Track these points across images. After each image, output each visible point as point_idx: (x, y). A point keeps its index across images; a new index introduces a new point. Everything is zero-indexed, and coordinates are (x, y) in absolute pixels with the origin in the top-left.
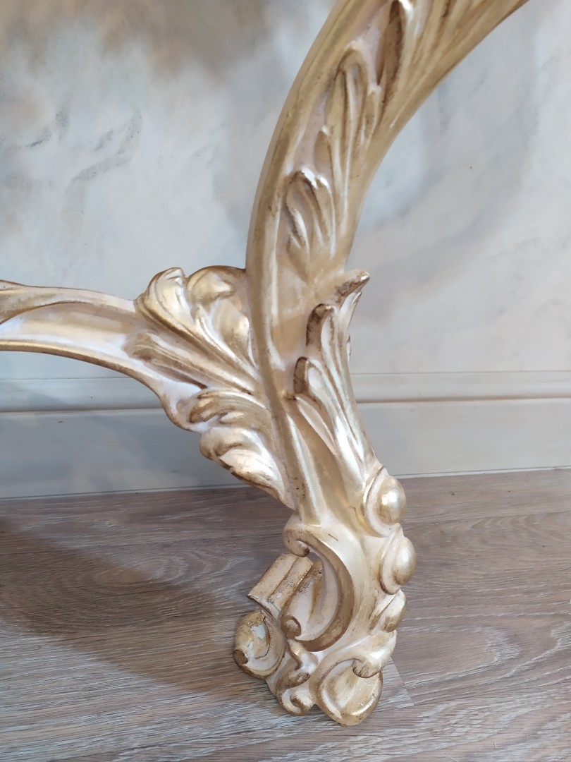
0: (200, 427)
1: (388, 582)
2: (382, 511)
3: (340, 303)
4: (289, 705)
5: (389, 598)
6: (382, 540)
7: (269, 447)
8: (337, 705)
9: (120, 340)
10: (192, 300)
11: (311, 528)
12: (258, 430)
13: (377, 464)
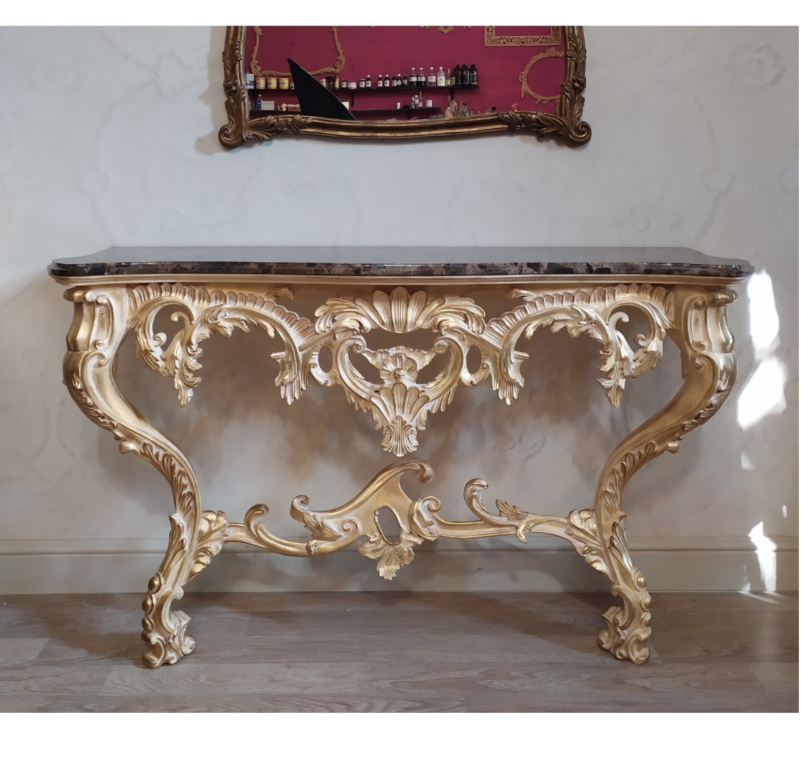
0: (585, 555)
1: (643, 607)
2: (639, 583)
3: (620, 521)
4: (618, 656)
5: (645, 613)
6: (640, 593)
7: (605, 563)
8: (634, 656)
9: (563, 530)
10: (581, 519)
11: (619, 587)
12: (601, 557)
13: (636, 569)
